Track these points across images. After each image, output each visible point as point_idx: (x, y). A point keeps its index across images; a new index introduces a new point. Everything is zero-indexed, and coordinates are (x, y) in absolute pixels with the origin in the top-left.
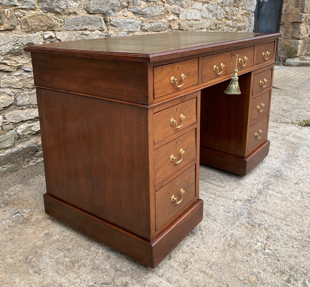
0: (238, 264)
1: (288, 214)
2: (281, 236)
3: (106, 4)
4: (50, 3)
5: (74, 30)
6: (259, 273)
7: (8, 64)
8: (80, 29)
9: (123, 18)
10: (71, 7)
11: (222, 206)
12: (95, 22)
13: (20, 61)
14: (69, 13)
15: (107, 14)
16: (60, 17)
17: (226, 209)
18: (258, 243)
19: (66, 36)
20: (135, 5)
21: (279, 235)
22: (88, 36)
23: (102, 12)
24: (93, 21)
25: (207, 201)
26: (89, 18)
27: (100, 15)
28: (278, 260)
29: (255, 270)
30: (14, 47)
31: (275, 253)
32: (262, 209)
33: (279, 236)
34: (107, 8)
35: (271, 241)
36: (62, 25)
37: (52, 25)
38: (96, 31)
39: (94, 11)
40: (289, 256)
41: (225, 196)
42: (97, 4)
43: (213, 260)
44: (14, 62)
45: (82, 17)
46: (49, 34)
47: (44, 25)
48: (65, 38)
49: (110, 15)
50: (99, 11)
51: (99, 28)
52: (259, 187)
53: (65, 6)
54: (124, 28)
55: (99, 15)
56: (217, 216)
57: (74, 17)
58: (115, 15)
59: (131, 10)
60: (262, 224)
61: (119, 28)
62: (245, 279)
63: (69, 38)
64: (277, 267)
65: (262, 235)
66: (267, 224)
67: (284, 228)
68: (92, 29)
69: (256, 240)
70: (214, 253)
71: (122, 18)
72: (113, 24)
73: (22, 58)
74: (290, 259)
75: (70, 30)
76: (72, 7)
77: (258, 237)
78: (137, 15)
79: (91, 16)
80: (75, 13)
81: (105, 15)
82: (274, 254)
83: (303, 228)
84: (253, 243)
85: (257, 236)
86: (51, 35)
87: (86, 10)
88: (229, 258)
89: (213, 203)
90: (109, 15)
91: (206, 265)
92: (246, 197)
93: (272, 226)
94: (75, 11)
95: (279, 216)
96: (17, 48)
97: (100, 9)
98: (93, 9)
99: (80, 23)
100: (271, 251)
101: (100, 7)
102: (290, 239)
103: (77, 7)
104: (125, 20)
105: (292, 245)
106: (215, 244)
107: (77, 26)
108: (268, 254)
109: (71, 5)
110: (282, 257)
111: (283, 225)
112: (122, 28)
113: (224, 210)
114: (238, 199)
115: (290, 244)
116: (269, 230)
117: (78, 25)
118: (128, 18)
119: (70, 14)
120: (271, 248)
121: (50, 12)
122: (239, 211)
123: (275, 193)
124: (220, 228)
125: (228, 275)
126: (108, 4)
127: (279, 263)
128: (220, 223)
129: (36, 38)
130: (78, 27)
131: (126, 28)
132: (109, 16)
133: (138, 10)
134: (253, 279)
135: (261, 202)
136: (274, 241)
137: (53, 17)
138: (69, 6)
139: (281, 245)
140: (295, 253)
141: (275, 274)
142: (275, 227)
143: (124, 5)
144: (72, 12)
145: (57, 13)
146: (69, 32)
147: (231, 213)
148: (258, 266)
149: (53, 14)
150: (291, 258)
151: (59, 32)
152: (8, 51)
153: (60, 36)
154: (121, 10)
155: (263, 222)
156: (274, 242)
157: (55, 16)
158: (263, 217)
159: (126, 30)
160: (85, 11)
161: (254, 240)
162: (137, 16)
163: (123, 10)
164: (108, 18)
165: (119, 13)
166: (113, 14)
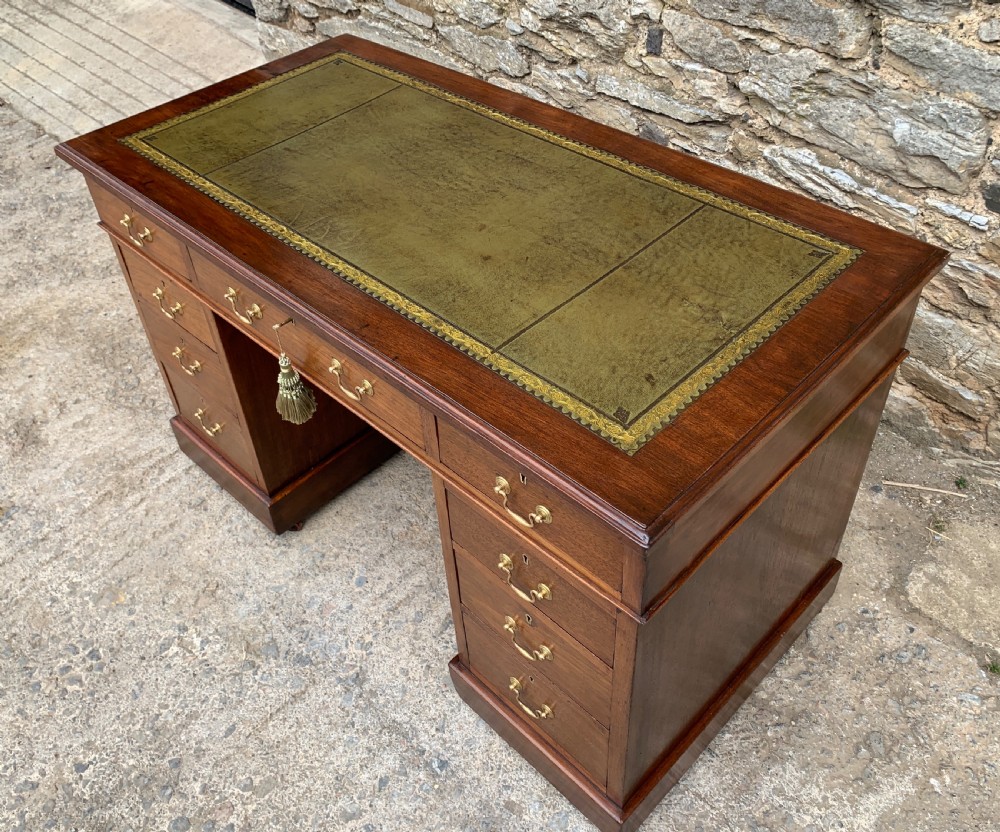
0: (163, 585)
1: (273, 757)
2: (203, 698)
5: (721, 21)
6: (131, 613)
7: (554, 43)
8: (741, 23)
9: (972, 43)
11: (351, 607)
13: (577, 47)
15: (879, 2)
17: (334, 611)
18: (200, 639)
19: (691, 29)
21: (207, 694)
22: (769, 57)
24: (799, 13)
25: (379, 579)
27: (839, 1)
28: (143, 658)
29: (138, 608)
30: (561, 10)
31: (161, 660)
32: (313, 697)
33: (203, 693)
35: (197, 669)
38: (802, 52)
40: (143, 683)
41: (390, 625)
43: (189, 547)
44: (566, 44)
46: (645, 8)
48: (686, 33)
49: (898, 10)
51: (817, 43)
52: (424, 737)
54: (967, 88)
56: (312, 584)
58: (925, 18)
60: (255, 673)
61: (933, 74)
62: (128, 586)
63: (697, 40)
64: (129, 649)
65: (221, 659)
66: (251, 683)
67: (222, 717)
68: (791, 39)
69: (211, 638)
70: (206, 554)
71: (965, 41)
72: (894, 49)
73: (581, 41)
74: (135, 682)
75: (706, 15)
77: (217, 647)
81: (872, 5)
82: (159, 657)
83: (208, 763)
84: (205, 629)
85: (222, 648)
86: (648, 10)
88: (185, 574)
89: (368, 590)
90: (890, 10)
91: (183, 536)
92: (375, 678)
93: (240, 692)
95: (271, 729)
96: (567, 14)
100: (171, 655)
102: (186, 712)
104: (975, 56)
105: (170, 708)
106: (228, 561)
107: (732, 11)
108: (165, 647)
110: (147, 670)
111: (235, 719)
112: (956, 82)
113: (334, 608)
114: (371, 653)
115: (174, 705)
116: (230, 678)
117: (732, 8)
120: (178, 660)
122: (319, 639)
123: (381, 772)
124: (269, 580)
125: (148, 562)
127: (135, 655)
128: (287, 584)
129: (608, 7)
130: (736, 15)
131: (980, 92)
132: (889, 14)
134: (123, 599)
135: (343, 709)
136: (195, 675)
139: (178, 683)
140: (144, 700)
141: (119, 640)
142: (233, 696)
146: (702, 21)
147: (318, 619)
148: (146, 617)
150: (137, 684)
151: (673, 12)
152: (547, 14)
153: (674, 23)
154: (977, 7)
155: (262, 678)
156: (192, 672)
158: (279, 684)
159: (972, 96)
161: (210, 635)
164: (887, 20)
165: (963, 17)
166: (914, 11)
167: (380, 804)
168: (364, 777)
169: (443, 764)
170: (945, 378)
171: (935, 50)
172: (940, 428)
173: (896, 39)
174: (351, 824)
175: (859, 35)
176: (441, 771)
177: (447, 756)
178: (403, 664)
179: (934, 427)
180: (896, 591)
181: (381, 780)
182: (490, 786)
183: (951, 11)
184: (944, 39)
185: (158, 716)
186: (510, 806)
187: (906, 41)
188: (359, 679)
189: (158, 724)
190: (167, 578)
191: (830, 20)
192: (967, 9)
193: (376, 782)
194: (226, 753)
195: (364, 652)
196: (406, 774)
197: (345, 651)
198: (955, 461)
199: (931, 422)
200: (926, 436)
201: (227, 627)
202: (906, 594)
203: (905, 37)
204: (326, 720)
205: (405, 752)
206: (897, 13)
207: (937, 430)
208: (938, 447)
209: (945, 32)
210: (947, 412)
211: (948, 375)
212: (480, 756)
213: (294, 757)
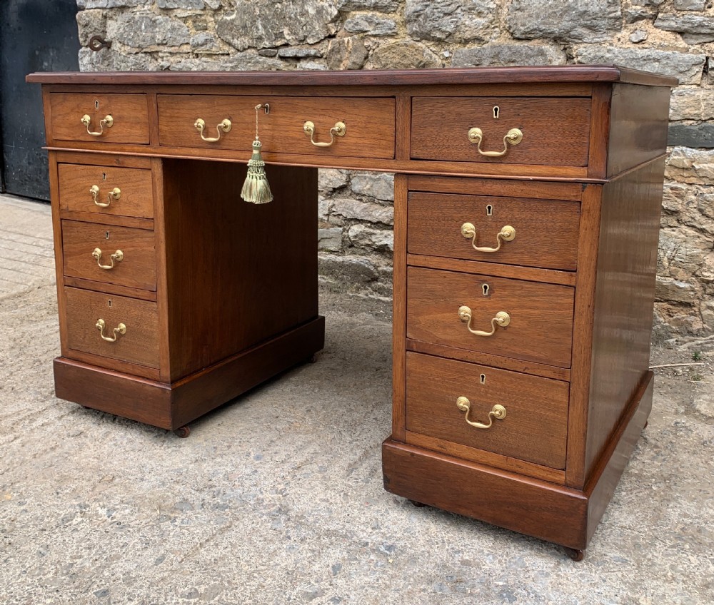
0: (54, 483)
1: (214, 570)
3: (561, 15)
4: (422, 23)
9: (628, 46)
10: (467, 29)
11: (256, 471)
12: (527, 58)
14: (465, 40)
15: (569, 37)
16: (446, 47)
18: (106, 509)
20: (681, 10)
21: (125, 541)
23: (549, 33)
25: (276, 453)
26: (510, 48)
27: (546, 41)
29: (29, 500)
31: (65, 528)
32: (241, 527)
34: (566, 23)
36: (446, 64)
37: (422, 63)
39: (525, 33)
42: (538, 17)
45: (493, 47)
47: (409, 62)
49: (581, 39)
50: (541, 31)
52: (362, 535)
53: (453, 26)
55: (540, 41)
56: (211, 464)
57: (475, 47)
58: (598, 39)
59: (666, 24)
60: (174, 521)
66: (172, 528)
69: (117, 507)
70: (96, 460)
71: (624, 46)
72: (583, 61)
76: (470, 27)
77: (126, 512)
78: (694, 37)
79: (517, 44)
80: (478, 40)
81: (564, 41)
82: (62, 526)
83: (142, 586)
84: (109, 502)
85: (132, 511)
87: (508, 31)
89: (268, 460)
90: (576, 41)
92: (298, 507)
93: (162, 534)
94: (477, 35)
95: (204, 552)
97: (543, 27)
98: (522, 28)
99: (484, 59)
100: (75, 523)
101: (544, 23)
103: (481, 27)
104: (632, 52)
105: (85, 557)
108: (67, 519)
109: (467, 23)
110: (51, 536)
113: (239, 474)
114: (287, 494)
117: (478, 63)
118: (646, 46)
119: (467, 41)
120: (85, 525)
121: (426, 39)
122: (232, 492)
123: (331, 561)
124: (167, 467)
126: (570, 15)
128: (186, 467)
132: (576, 43)
133: (692, 23)
134: (10, 497)
135: (275, 530)
136: (107, 532)
137: (431, 48)
138: (463, 26)
139: (89, 539)
141: (11, 524)
142: (155, 538)
143: (630, 13)
144: (469, 37)
145: (439, 41)
147: (226, 482)
148: (39, 505)
149: (432, 43)
154: (625, 27)
155: (182, 523)
156: (103, 531)
157: (437, 46)
158: (202, 524)
160: (508, 35)
162: (692, 41)
163: (632, 27)
164: (575, 47)
165: (619, 35)
166: (591, 37)
167: (340, 582)
168: (316, 567)
169: (390, 548)
170: (663, 278)
171: (608, 55)
172: (669, 322)
173: (585, 54)
174: (316, 601)
175: (560, 60)
176: (390, 552)
177: (390, 543)
178: (322, 496)
179: (665, 322)
180: (690, 410)
181: (333, 567)
182: (440, 554)
183: (612, 33)
184: (611, 48)
185: (72, 565)
186: (464, 563)
187: (590, 54)
188: (283, 510)
189: (74, 569)
190: (56, 477)
191: (542, 53)
192: (619, 30)
193: (330, 568)
194: (161, 576)
195: (281, 496)
196: (356, 559)
197: (261, 496)
198: (685, 345)
199: (662, 319)
200: (662, 332)
201: (133, 498)
202: (698, 411)
203: (589, 52)
204: (262, 539)
205: (350, 545)
206: (580, 41)
207: (667, 324)
208: (672, 338)
209: (611, 44)
210: (671, 307)
211: (665, 276)
212: (421, 538)
213: (237, 567)
